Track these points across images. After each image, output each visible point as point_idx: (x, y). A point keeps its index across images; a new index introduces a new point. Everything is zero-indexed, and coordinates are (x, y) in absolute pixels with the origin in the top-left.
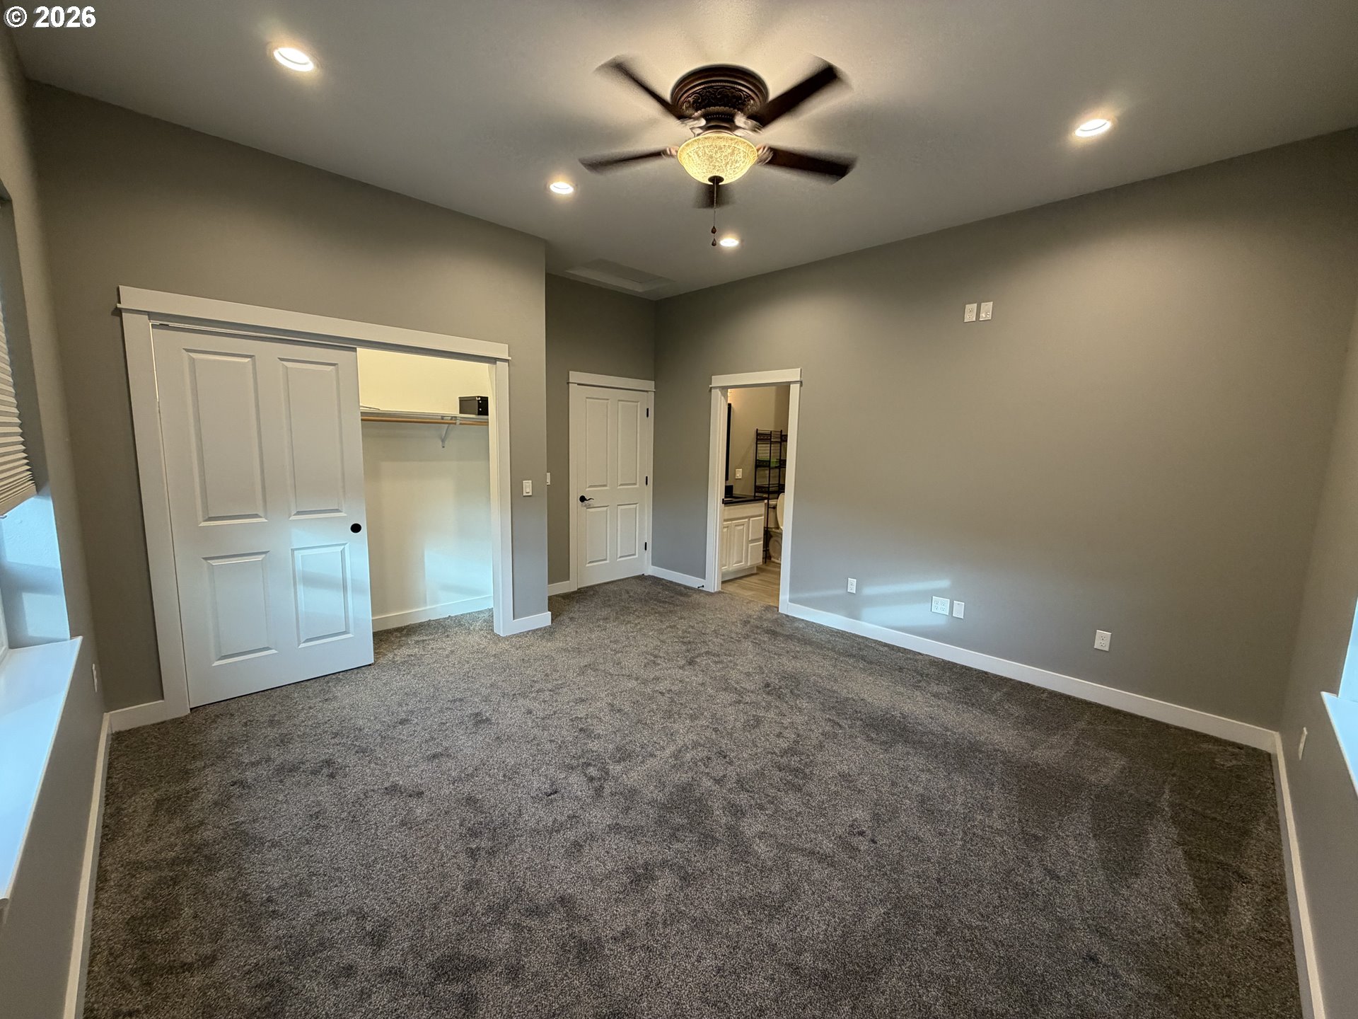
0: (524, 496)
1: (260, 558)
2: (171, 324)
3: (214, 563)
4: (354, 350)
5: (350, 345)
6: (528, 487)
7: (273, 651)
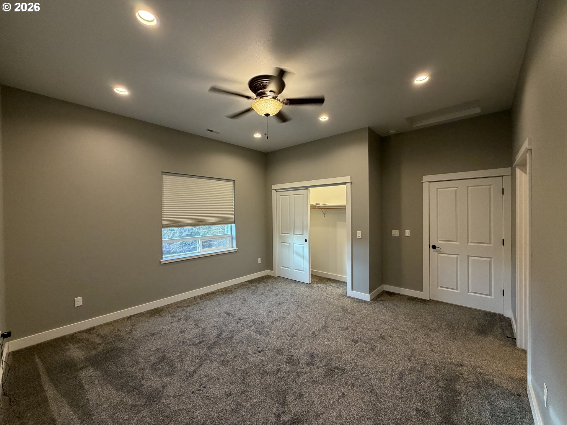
0: (358, 238)
1: (288, 244)
2: (281, 191)
3: (282, 243)
4: (307, 189)
5: (306, 188)
6: (359, 234)
7: (290, 269)
